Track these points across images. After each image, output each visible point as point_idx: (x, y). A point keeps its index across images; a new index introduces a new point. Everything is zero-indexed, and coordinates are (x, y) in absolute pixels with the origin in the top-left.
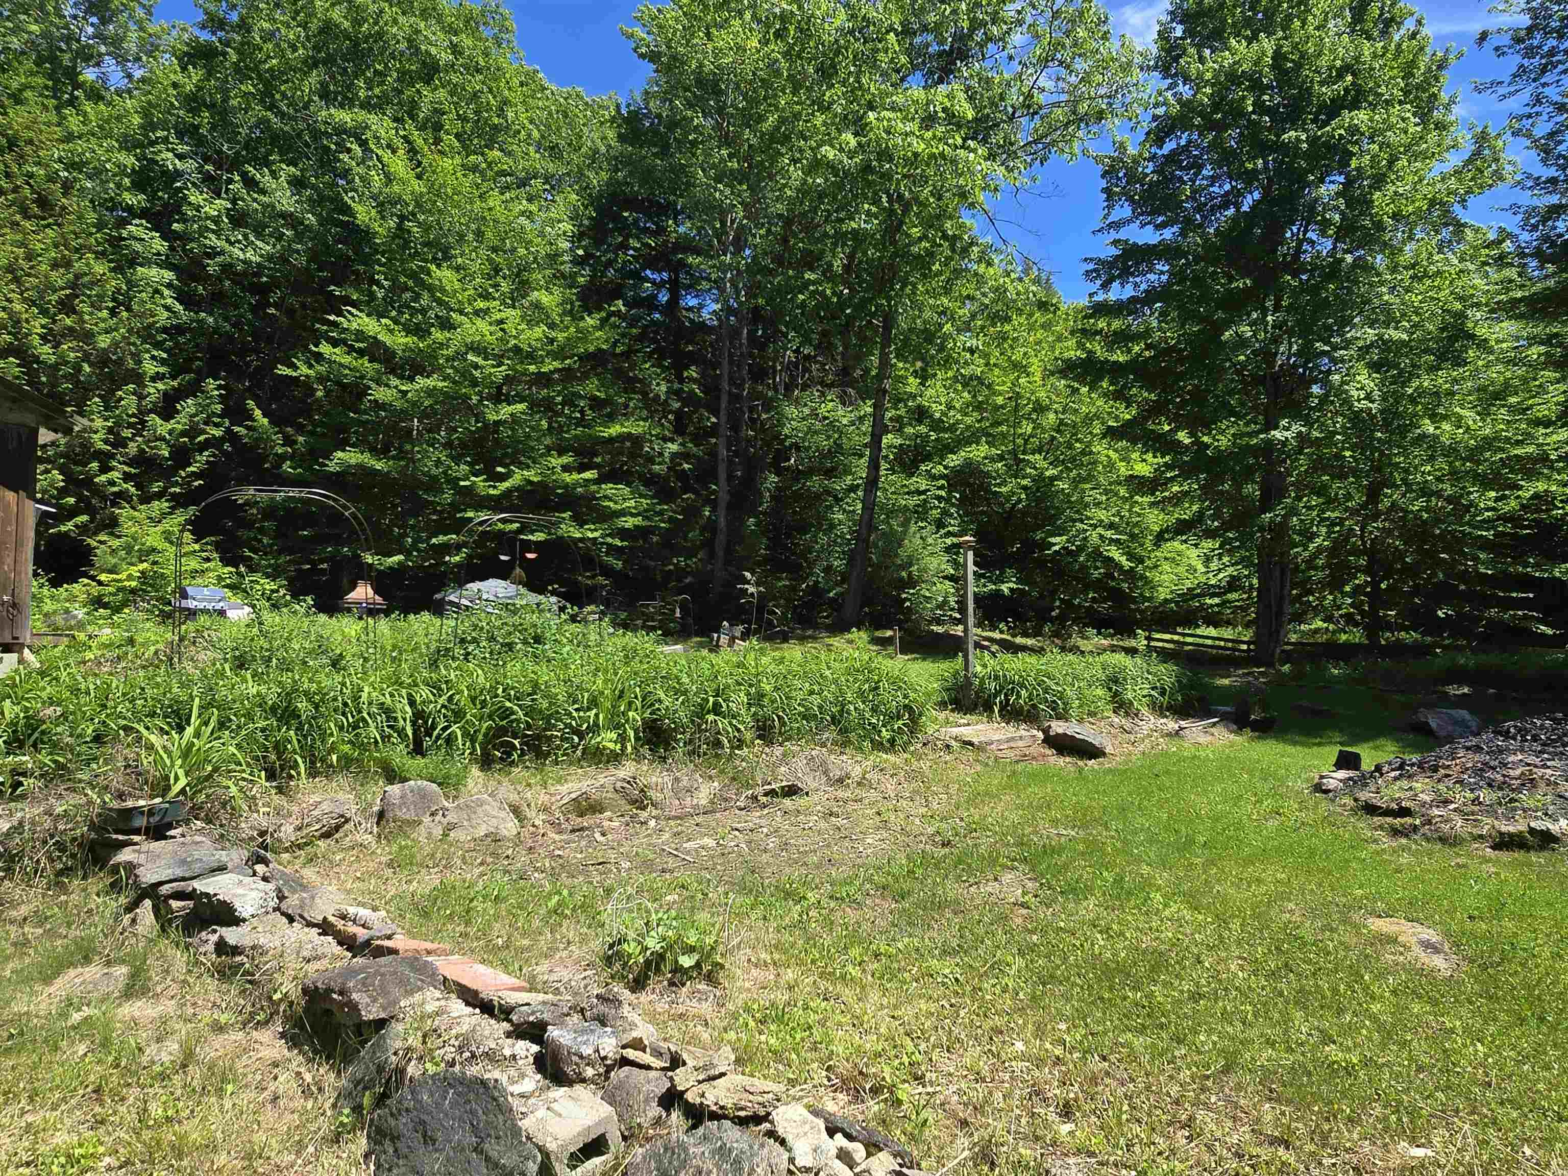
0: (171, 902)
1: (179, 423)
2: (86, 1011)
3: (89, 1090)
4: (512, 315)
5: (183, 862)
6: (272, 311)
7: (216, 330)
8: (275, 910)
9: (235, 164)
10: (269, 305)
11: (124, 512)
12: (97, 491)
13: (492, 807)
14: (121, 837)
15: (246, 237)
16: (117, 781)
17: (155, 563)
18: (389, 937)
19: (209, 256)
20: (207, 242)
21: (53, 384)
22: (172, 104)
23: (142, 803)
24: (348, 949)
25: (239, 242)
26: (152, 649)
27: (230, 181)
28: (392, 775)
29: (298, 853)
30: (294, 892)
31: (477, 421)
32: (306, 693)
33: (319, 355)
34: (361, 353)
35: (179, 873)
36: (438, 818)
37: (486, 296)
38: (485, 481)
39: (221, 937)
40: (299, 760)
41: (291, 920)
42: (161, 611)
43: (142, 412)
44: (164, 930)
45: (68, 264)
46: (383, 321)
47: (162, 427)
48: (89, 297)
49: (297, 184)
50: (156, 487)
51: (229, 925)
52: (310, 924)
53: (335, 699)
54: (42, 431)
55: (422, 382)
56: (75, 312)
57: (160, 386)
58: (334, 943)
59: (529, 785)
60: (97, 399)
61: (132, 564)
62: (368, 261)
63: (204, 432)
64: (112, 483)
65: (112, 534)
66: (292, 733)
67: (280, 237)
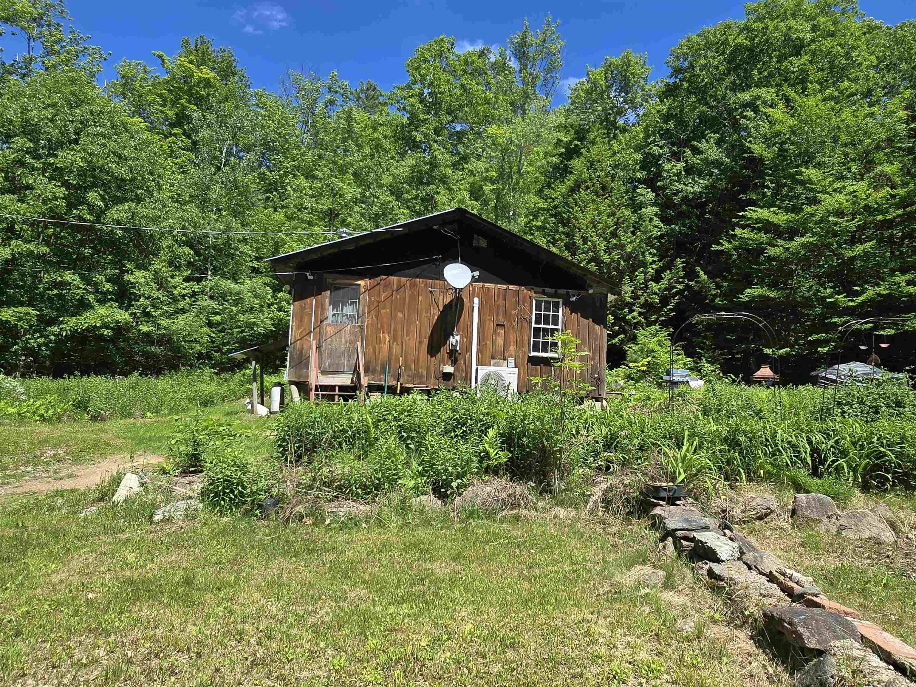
0: (682, 541)
1: (663, 284)
2: (647, 590)
3: (653, 633)
4: (861, 186)
5: (687, 520)
6: (707, 216)
7: (680, 233)
8: (739, 559)
9: (686, 143)
10: (706, 213)
11: (639, 332)
12: (627, 322)
13: (873, 519)
14: (655, 501)
15: (693, 180)
16: (652, 471)
17: (654, 357)
18: (816, 595)
19: (675, 194)
20: (674, 187)
21: (609, 272)
22: (657, 122)
23: (664, 484)
24: (788, 596)
25: (690, 183)
26: (658, 402)
27: (684, 152)
28: (799, 488)
29: (744, 526)
30: (749, 551)
31: (838, 259)
32: (744, 432)
33: (735, 235)
34: (759, 230)
35: (685, 526)
36: (834, 520)
37: (842, 178)
38: (845, 297)
39: (710, 567)
40: (742, 471)
41: (750, 568)
42: (657, 382)
43: (646, 281)
44: (679, 556)
45: (614, 214)
46: (773, 209)
47: (654, 286)
48: (623, 227)
49: (719, 143)
50: (653, 318)
51: (714, 562)
52: (761, 573)
53: (761, 437)
54: (609, 295)
55: (799, 240)
56: (617, 236)
57: (654, 266)
58: (778, 590)
59: (901, 508)
60: (627, 277)
61: (644, 358)
62: (762, 175)
63: (675, 287)
64: (634, 318)
65: (634, 343)
66: (737, 454)
67: (711, 174)
